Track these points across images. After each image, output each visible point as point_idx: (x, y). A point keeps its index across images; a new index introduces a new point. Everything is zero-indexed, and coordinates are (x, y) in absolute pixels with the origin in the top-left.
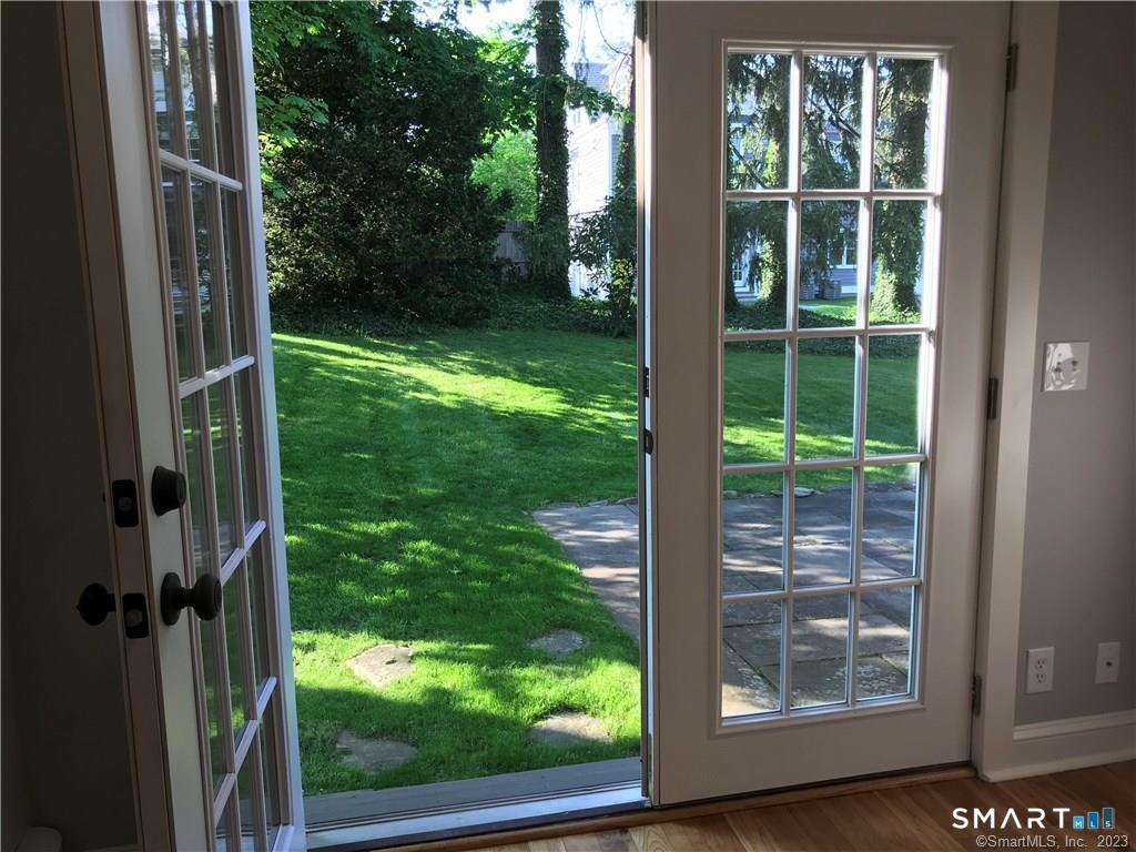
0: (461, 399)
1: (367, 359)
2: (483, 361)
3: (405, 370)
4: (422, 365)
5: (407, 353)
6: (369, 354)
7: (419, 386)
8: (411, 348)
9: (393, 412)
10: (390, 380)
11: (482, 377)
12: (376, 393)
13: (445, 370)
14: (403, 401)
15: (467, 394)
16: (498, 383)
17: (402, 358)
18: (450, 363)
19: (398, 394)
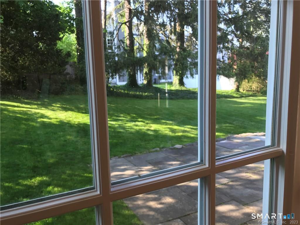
0: (58, 120)
1: (23, 107)
2: (64, 106)
3: (37, 111)
4: (43, 108)
5: (37, 104)
6: (24, 105)
7: (43, 116)
8: (39, 103)
9: (34, 127)
10: (32, 115)
11: (64, 112)
12: (27, 120)
13: (51, 110)
14: (37, 122)
15: (60, 118)
16: (70, 113)
17: (36, 106)
18: (53, 107)
19: (35, 120)
